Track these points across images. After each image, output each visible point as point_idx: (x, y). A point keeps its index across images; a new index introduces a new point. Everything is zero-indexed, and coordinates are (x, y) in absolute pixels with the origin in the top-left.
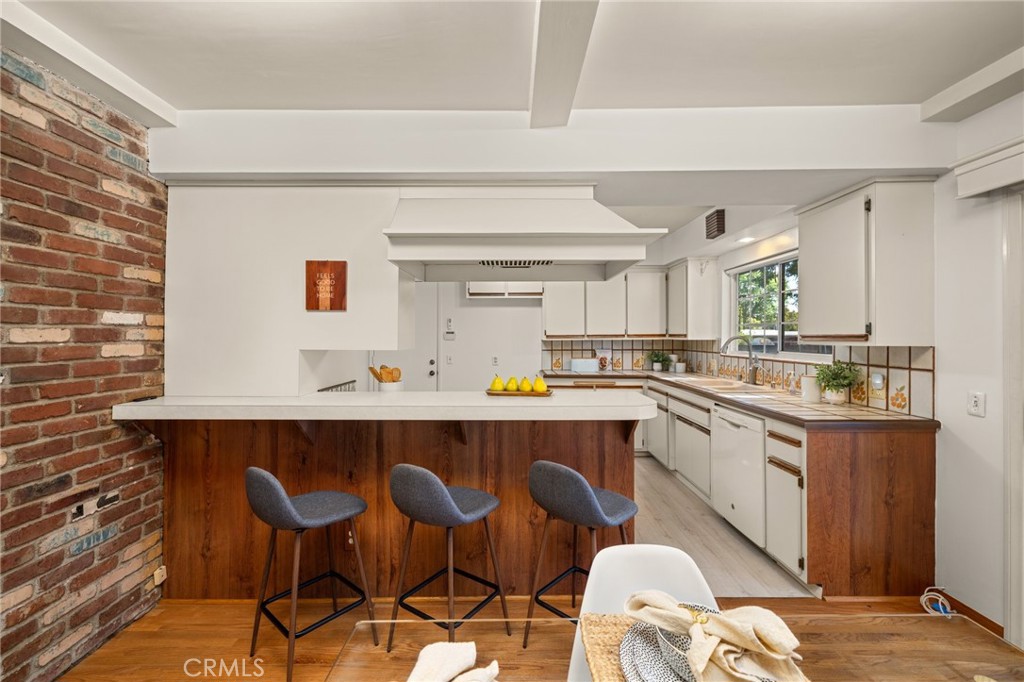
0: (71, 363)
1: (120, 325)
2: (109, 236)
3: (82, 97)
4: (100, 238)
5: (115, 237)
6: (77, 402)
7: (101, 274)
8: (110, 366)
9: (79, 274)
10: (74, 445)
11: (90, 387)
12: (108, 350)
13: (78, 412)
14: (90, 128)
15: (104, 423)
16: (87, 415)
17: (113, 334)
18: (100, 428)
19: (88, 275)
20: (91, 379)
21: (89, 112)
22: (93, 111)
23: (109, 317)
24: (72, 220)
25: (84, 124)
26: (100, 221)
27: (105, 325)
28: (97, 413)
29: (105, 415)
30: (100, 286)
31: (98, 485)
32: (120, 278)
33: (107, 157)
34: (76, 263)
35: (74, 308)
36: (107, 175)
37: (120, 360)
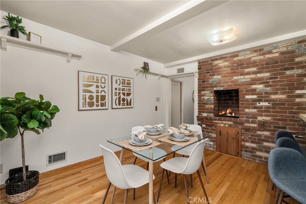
0: (287, 103)
1: (303, 93)
2: (298, 72)
3: (288, 43)
4: (295, 73)
5: (300, 71)
6: (288, 111)
7: (295, 81)
8: (299, 104)
9: (288, 83)
10: (288, 121)
11: (293, 109)
12: (298, 100)
13: (288, 113)
14: (291, 49)
15: (297, 118)
16: (292, 115)
17: (300, 96)
18: (296, 119)
19: (291, 83)
20: (293, 107)
21: (291, 45)
22: (292, 44)
23: (298, 92)
24: (286, 71)
25: (289, 49)
26: (295, 69)
27: (297, 94)
28: (295, 115)
29: (297, 116)
30: (295, 84)
31: (295, 132)
32: (303, 81)
33: (297, 52)
34: (287, 81)
35: (287, 90)
36: (297, 57)
37: (304, 103)
